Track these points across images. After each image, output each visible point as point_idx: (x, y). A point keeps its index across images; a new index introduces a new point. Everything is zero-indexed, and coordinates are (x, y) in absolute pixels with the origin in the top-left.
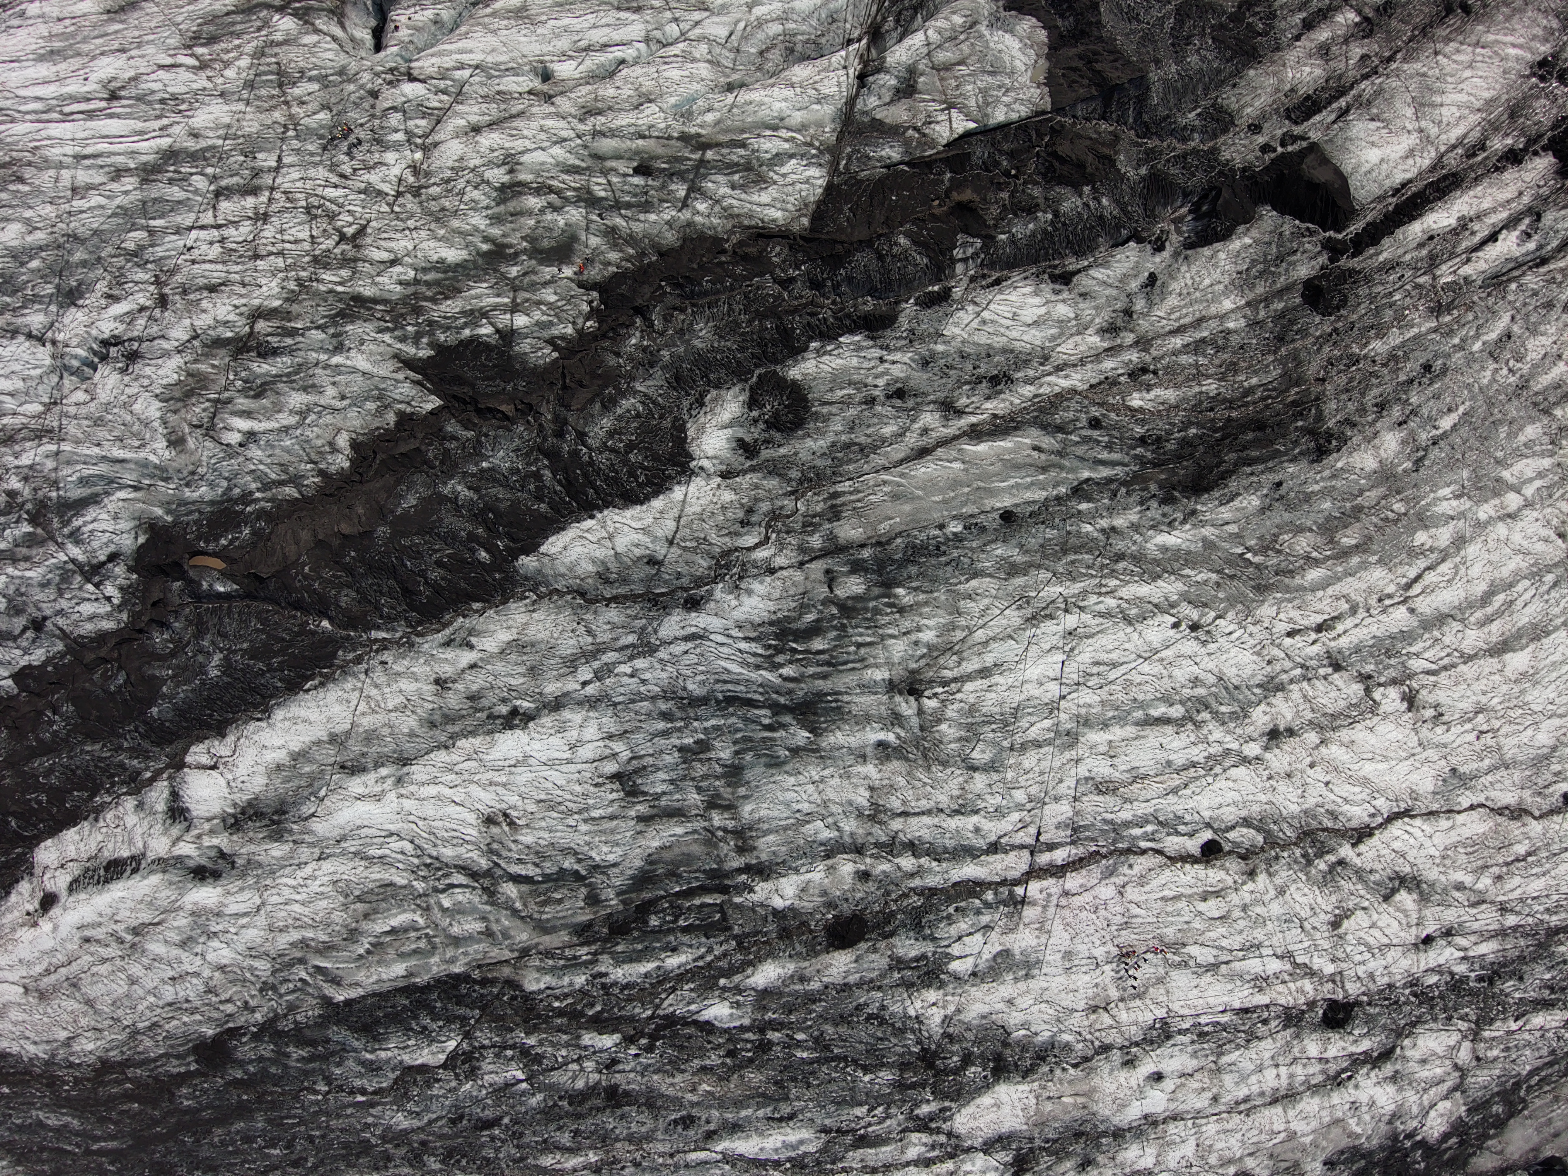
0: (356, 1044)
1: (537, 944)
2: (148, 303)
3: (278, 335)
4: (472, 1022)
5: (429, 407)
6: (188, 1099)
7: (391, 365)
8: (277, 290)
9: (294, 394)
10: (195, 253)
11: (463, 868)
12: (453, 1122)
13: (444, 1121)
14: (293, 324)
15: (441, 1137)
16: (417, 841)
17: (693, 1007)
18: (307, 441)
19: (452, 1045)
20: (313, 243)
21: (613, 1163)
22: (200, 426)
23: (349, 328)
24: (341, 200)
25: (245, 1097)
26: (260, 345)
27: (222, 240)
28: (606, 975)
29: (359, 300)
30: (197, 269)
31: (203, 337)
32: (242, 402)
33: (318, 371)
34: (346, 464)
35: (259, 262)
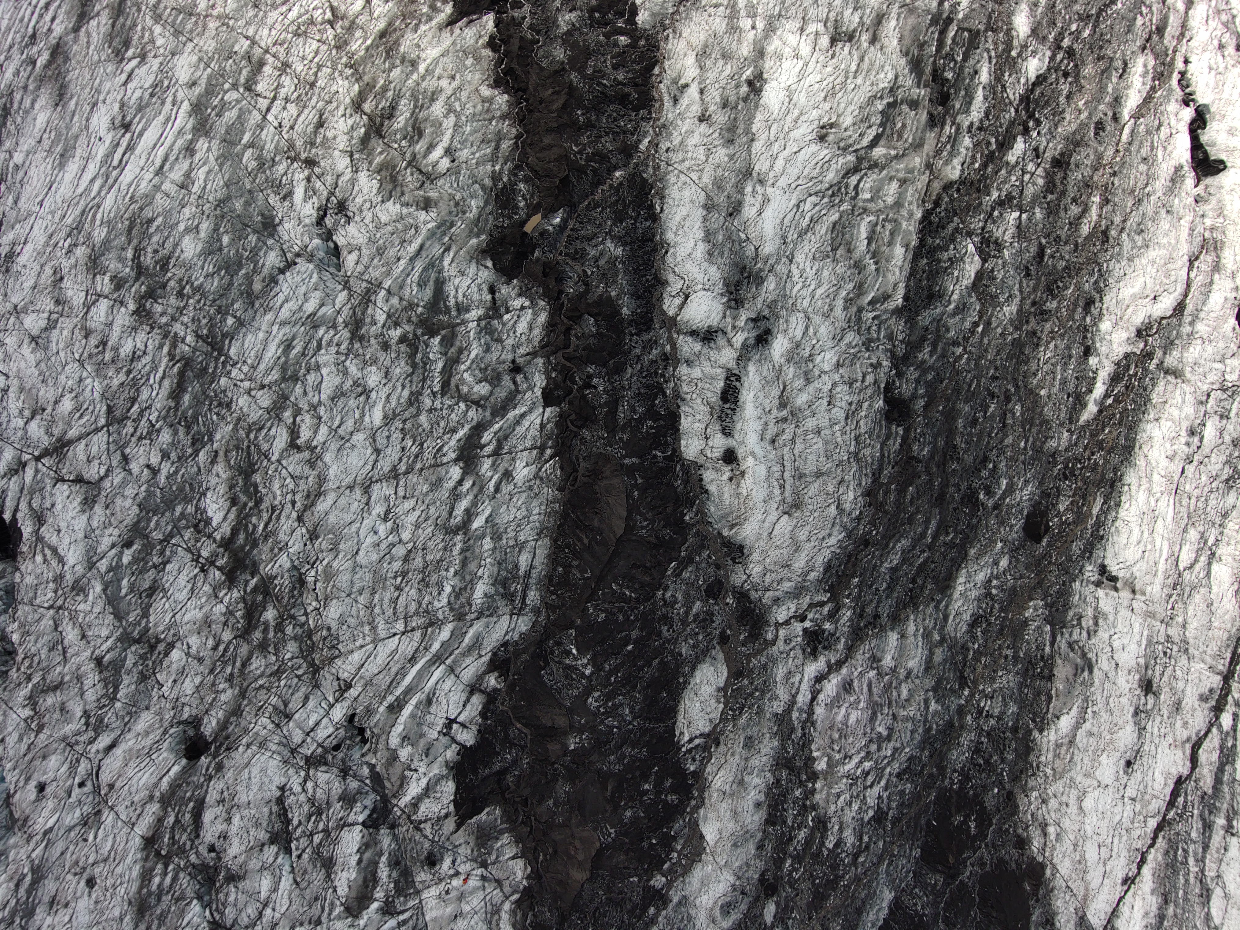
0: (938, 311)
1: (928, 155)
2: (306, 172)
3: (381, 99)
4: (961, 226)
5: (491, 25)
6: (923, 450)
7: (446, 34)
8: (346, 82)
9: (431, 109)
10: (286, 124)
11: (847, 173)
12: (1028, 275)
13: (1024, 281)
14: (378, 86)
15: (1035, 289)
16: (812, 192)
17: (1023, 80)
18: (474, 115)
19: (971, 247)
20: (324, 43)
21: (1106, 188)
22: (423, 183)
23: (402, 49)
24: (303, 10)
25: (941, 408)
26: (382, 116)
27: (287, 100)
28: (972, 124)
29: (383, 34)
30: (299, 127)
31: (354, 149)
32: (420, 147)
33: (424, 84)
34: (506, 97)
35: (318, 85)
